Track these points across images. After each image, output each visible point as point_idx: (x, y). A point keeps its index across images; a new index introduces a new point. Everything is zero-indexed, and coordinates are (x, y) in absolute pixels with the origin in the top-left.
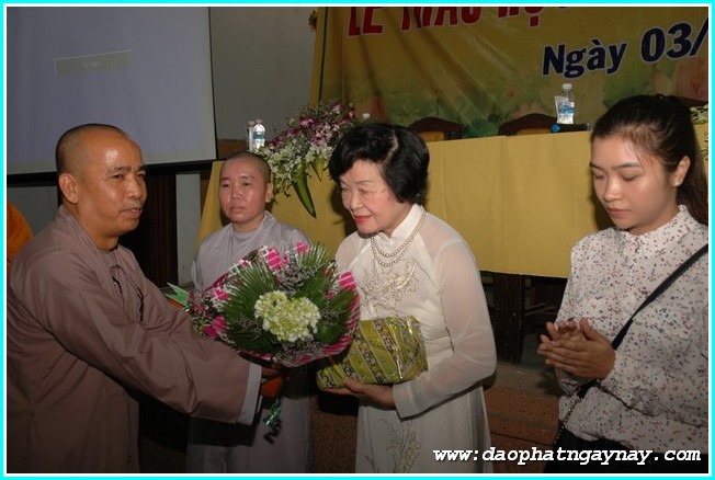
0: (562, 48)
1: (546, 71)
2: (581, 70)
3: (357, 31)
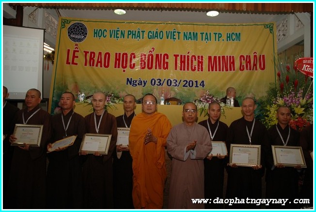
0: (131, 79)
1: (127, 84)
2: (136, 85)
3: (69, 63)
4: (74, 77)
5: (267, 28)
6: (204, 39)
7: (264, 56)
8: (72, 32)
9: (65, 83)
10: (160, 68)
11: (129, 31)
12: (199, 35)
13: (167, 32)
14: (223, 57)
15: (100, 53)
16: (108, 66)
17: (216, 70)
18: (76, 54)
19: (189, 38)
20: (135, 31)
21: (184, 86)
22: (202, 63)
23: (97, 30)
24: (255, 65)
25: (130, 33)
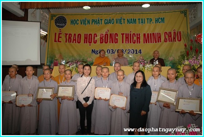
0: (95, 50)
1: (92, 53)
2: (98, 54)
3: (56, 41)
4: (59, 50)
5: (183, 13)
6: (140, 23)
7: (180, 32)
8: (57, 22)
9: (54, 54)
10: (113, 42)
11: (92, 20)
12: (137, 21)
13: (116, 19)
14: (153, 34)
15: (75, 35)
16: (80, 43)
17: (149, 42)
18: (60, 35)
19: (131, 22)
20: (96, 20)
21: (128, 53)
22: (139, 38)
23: (73, 20)
24: (174, 38)
25: (93, 21)
